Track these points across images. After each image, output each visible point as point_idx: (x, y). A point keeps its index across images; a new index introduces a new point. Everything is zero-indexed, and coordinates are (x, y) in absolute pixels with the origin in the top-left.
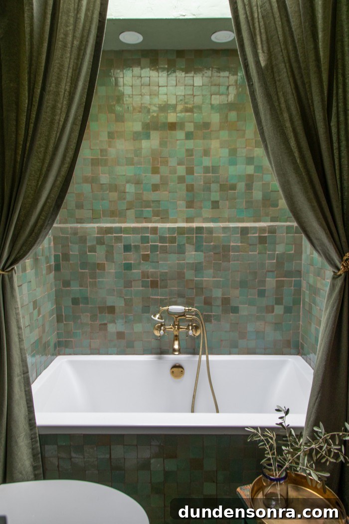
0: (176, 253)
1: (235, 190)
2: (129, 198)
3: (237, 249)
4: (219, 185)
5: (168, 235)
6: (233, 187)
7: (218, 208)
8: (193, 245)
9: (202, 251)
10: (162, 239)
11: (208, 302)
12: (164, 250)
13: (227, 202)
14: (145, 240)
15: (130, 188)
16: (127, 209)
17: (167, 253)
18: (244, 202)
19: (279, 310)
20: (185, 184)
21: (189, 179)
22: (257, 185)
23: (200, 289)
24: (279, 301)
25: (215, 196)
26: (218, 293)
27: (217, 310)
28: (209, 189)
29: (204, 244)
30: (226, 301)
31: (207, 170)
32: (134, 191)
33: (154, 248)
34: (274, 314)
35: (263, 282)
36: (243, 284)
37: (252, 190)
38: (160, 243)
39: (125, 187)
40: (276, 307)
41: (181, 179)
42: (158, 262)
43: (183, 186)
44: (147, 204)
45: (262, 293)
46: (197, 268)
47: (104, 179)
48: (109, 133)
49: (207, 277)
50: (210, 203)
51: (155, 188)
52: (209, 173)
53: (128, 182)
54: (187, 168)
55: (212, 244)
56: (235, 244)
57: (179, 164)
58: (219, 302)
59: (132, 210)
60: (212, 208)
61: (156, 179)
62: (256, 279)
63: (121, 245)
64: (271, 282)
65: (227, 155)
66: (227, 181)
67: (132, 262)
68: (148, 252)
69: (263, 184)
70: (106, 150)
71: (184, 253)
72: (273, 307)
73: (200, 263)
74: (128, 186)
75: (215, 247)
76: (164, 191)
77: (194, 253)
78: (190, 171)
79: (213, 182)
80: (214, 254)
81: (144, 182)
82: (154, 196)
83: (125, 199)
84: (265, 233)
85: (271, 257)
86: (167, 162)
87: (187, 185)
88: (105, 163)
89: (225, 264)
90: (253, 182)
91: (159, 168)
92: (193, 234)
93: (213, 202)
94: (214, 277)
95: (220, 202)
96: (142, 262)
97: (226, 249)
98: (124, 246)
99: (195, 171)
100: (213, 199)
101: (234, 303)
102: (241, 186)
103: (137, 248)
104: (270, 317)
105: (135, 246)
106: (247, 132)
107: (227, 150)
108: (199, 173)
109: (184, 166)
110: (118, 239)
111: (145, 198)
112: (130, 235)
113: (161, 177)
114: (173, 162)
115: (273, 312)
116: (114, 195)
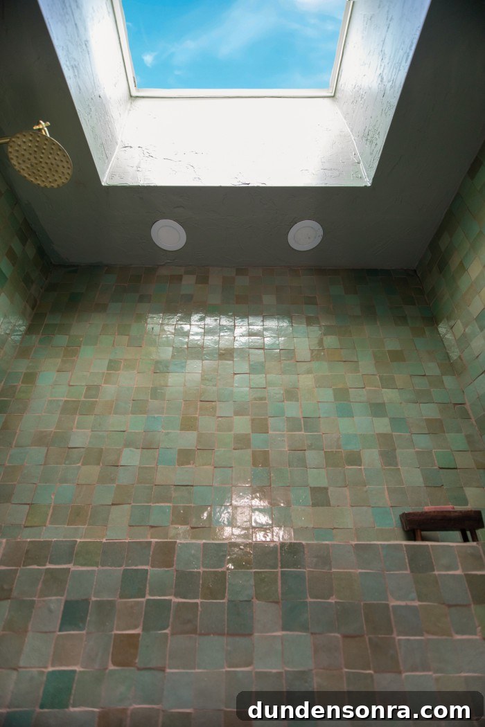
0: (222, 634)
1: (360, 465)
2: (124, 478)
4: (322, 452)
5: (201, 570)
6: (354, 459)
7: (328, 504)
8: (277, 603)
9: (304, 628)
10: (185, 583)
12: (188, 623)
13: (346, 491)
14: (133, 583)
15: (131, 458)
16: (113, 504)
17: (194, 631)
18: (386, 493)
20: (249, 451)
21: (258, 441)
22: (405, 455)
25: (317, 477)
28: (303, 463)
29: (310, 600)
31: (294, 424)
32: (137, 463)
33: (156, 615)
37: (397, 465)
38: (176, 595)
39: (119, 453)
41: (242, 442)
42: (162, 670)
43: (247, 455)
44: (163, 493)
47: (80, 438)
48: (111, 361)
50: (305, 495)
51: (185, 457)
52: (301, 431)
53: (128, 444)
54: (253, 420)
55: (332, 600)
56: (403, 603)
57: (237, 413)
59: (127, 507)
60: (314, 505)
61: (188, 440)
63: (56, 603)
65: (332, 399)
66: (339, 447)
67: (77, 668)
68: (136, 627)
69: (417, 453)
70: (97, 387)
71: (251, 635)
73: (301, 676)
74: (127, 452)
75: (343, 613)
76: (203, 465)
77: (279, 633)
78: (260, 426)
79: (310, 447)
80: (345, 636)
81: (162, 445)
82: (180, 475)
83: (112, 480)
86: (214, 408)
87: (254, 453)
88: (88, 409)
89: (384, 679)
90: (396, 449)
91: (196, 419)
92: (275, 567)
93: (315, 491)
95: (331, 489)
96: (112, 667)
97: (379, 619)
98: (67, 602)
99: (270, 426)
100: (313, 484)
102: (371, 456)
103: (106, 609)
105: (100, 604)
106: (360, 363)
107: (330, 392)
108: (280, 431)
109: (248, 417)
110: (56, 580)
111: (159, 479)
112: (95, 568)
113: (200, 436)
114: (225, 409)
116: (93, 471)
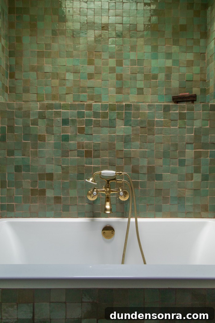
0: (107, 127)
1: (157, 80)
2: (68, 84)
3: (159, 124)
4: (143, 75)
5: (101, 111)
6: (155, 77)
7: (143, 94)
8: (123, 120)
9: (130, 125)
10: (96, 114)
11: (135, 171)
12: (98, 124)
13: (150, 89)
14: (81, 115)
15: (70, 76)
16: (66, 94)
17: (100, 126)
18: (164, 90)
19: (197, 177)
20: (115, 74)
21: (118, 70)
22: (175, 75)
23: (128, 158)
24: (197, 170)
25: (140, 84)
26: (144, 162)
27: (143, 179)
28: (135, 79)
29: (132, 119)
30: (151, 169)
31: (133, 62)
32: (72, 79)
33: (89, 122)
34: (193, 181)
35: (183, 153)
36: (165, 155)
37: (171, 79)
38: (94, 118)
39: (65, 75)
40: (195, 175)
41: (112, 70)
42: (92, 134)
43: (114, 75)
44: (83, 89)
45: (182, 163)
46: (126, 140)
47: (48, 68)
48: (53, 31)
49: (135, 149)
50: (135, 90)
51: (90, 76)
52: (136, 65)
53: (68, 71)
54: (117, 61)
55: (139, 119)
56: (159, 120)
57: (110, 57)
58: (145, 171)
59: (71, 95)
60: (138, 94)
61: (91, 69)
62: (177, 150)
63: (59, 119)
64: (190, 153)
65: (150, 51)
66: (150, 72)
67: (69, 134)
68: (83, 125)
69: (180, 75)
70: (50, 45)
71: (115, 127)
72: (192, 174)
73: (128, 136)
74: (67, 74)
75: (142, 122)
76: (98, 79)
77: (123, 127)
78: (120, 63)
79: (139, 72)
80: (141, 127)
81: (81, 71)
82: (90, 83)
83: (64, 85)
84: (185, 111)
85: (190, 131)
86: (101, 55)
87: (117, 75)
88: (49, 55)
89: (150, 137)
90: (171, 73)
91: (93, 60)
92: (123, 110)
93: (138, 89)
94: (141, 148)
95: (144, 89)
96: (78, 134)
97: (151, 123)
98: (62, 119)
99: (123, 63)
100: (138, 86)
101: (158, 172)
102: (162, 76)
103: (74, 121)
104: (190, 184)
105: (72, 120)
106: (166, 32)
107: (150, 47)
108: (127, 65)
109: (115, 59)
110: (58, 114)
111: (82, 85)
112: (69, 111)
113: (96, 68)
114: (105, 56)
115: (192, 179)
116: (56, 82)
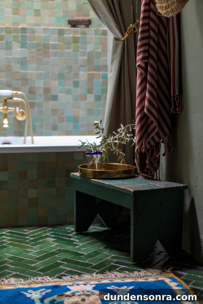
0: (4, 49)
1: (54, 1)
3: (55, 47)
7: (40, 15)
8: (19, 42)
9: (26, 48)
11: (32, 91)
13: (47, 11)
18: (62, 12)
19: (91, 98)
23: (25, 80)
24: (90, 91)
25: (37, 5)
26: (40, 84)
27: (39, 99)
29: (28, 42)
30: (47, 90)
34: (86, 101)
35: (77, 75)
36: (61, 76)
37: (68, 1)
40: (88, 96)
45: (76, 84)
46: (23, 62)
49: (31, 71)
50: (32, 12)
55: (35, 42)
56: (53, 43)
58: (41, 92)
60: (35, 16)
62: (71, 72)
64: (83, 75)
71: (11, 49)
72: (85, 95)
73: (25, 58)
75: (37, 45)
77: (19, 49)
80: (36, 50)
84: (78, 34)
85: (83, 54)
89: (45, 59)
92: (19, 33)
93: (36, 11)
94: (37, 70)
95: (41, 10)
97: (46, 46)
100: (35, 8)
101: (54, 93)
104: (83, 104)
115: (85, 99)
